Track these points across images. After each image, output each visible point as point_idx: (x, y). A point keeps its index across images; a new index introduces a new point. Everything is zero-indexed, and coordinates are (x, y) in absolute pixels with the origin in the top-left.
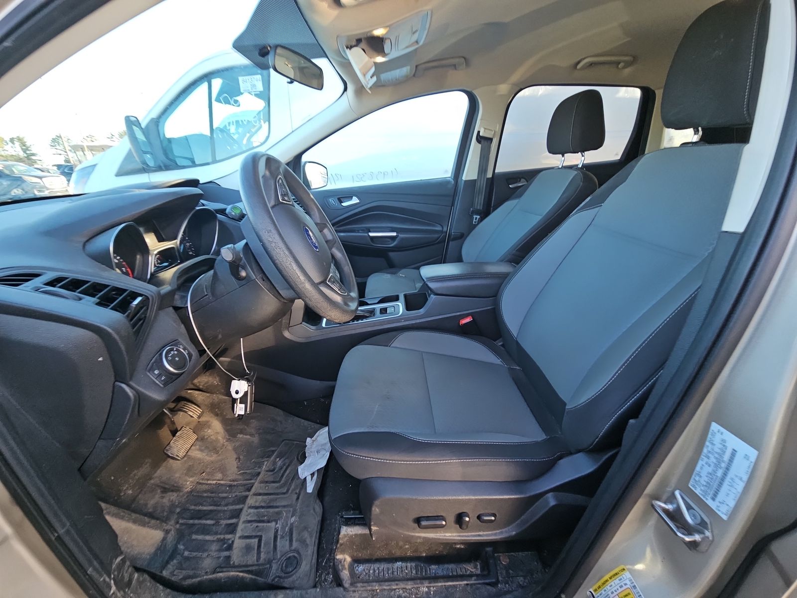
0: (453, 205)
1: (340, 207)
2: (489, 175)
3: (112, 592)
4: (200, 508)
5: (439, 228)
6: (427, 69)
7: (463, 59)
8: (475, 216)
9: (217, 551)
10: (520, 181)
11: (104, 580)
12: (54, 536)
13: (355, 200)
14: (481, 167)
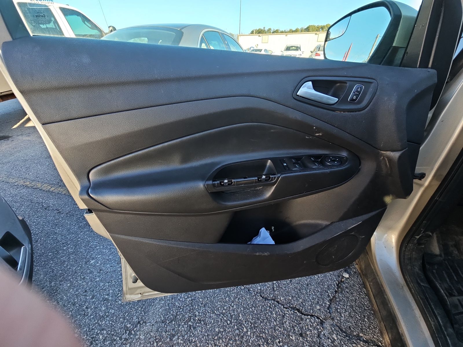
3: (416, 237)
4: (459, 269)
9: (445, 288)
11: (422, 231)
12: (437, 198)
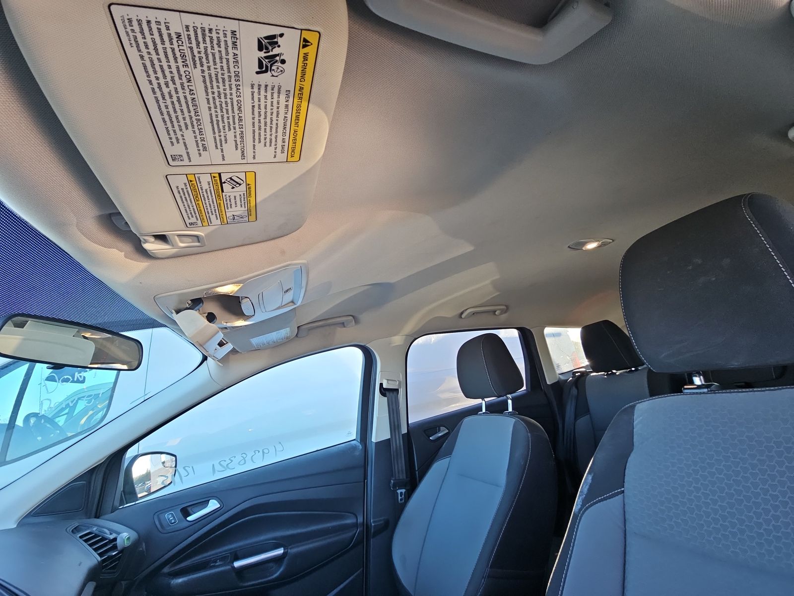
0: (365, 477)
1: (185, 524)
2: (404, 430)
5: (350, 521)
6: (310, 329)
7: (351, 318)
8: (399, 491)
10: (439, 430)
13: (213, 505)
14: (392, 424)
